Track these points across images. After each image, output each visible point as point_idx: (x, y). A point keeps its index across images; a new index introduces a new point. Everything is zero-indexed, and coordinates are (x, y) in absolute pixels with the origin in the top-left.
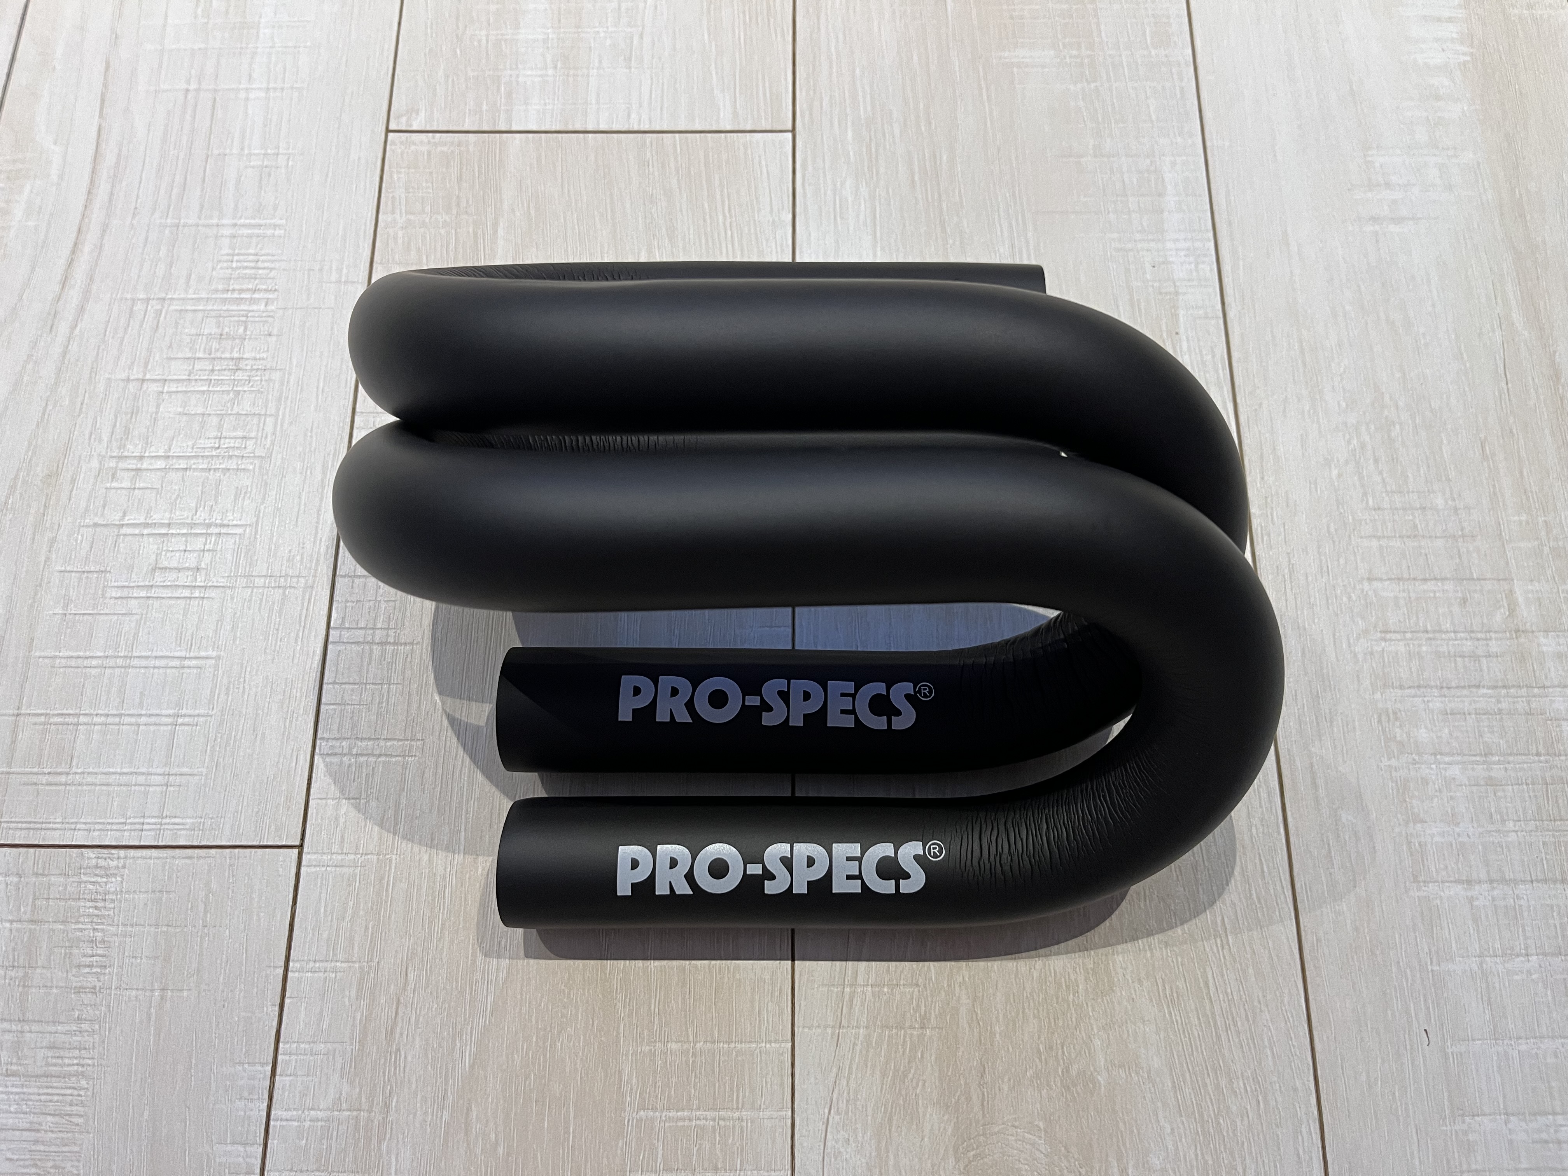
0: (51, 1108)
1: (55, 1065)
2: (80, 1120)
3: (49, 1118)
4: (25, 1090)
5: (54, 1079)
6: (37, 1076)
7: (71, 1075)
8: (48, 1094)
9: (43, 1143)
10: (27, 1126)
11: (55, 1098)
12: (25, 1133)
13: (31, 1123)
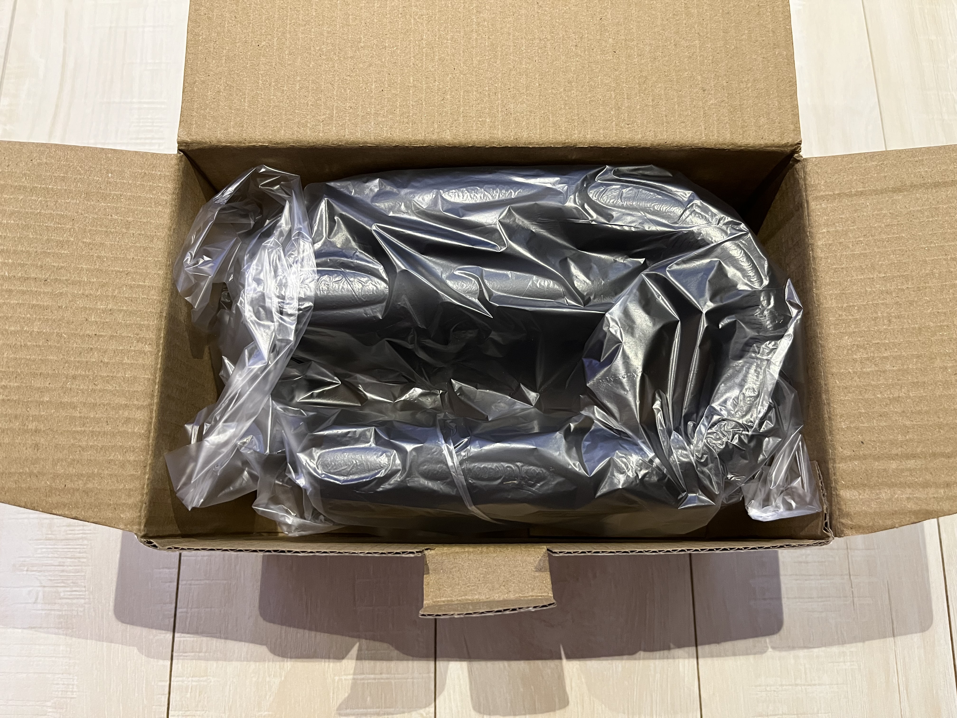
0: (69, 556)
1: (71, 534)
2: (85, 560)
3: (69, 560)
4: (56, 547)
5: (70, 541)
6: (62, 540)
7: (78, 539)
8: (67, 548)
9: (66, 571)
10: (57, 564)
11: (72, 550)
12: (57, 567)
13: (60, 562)
